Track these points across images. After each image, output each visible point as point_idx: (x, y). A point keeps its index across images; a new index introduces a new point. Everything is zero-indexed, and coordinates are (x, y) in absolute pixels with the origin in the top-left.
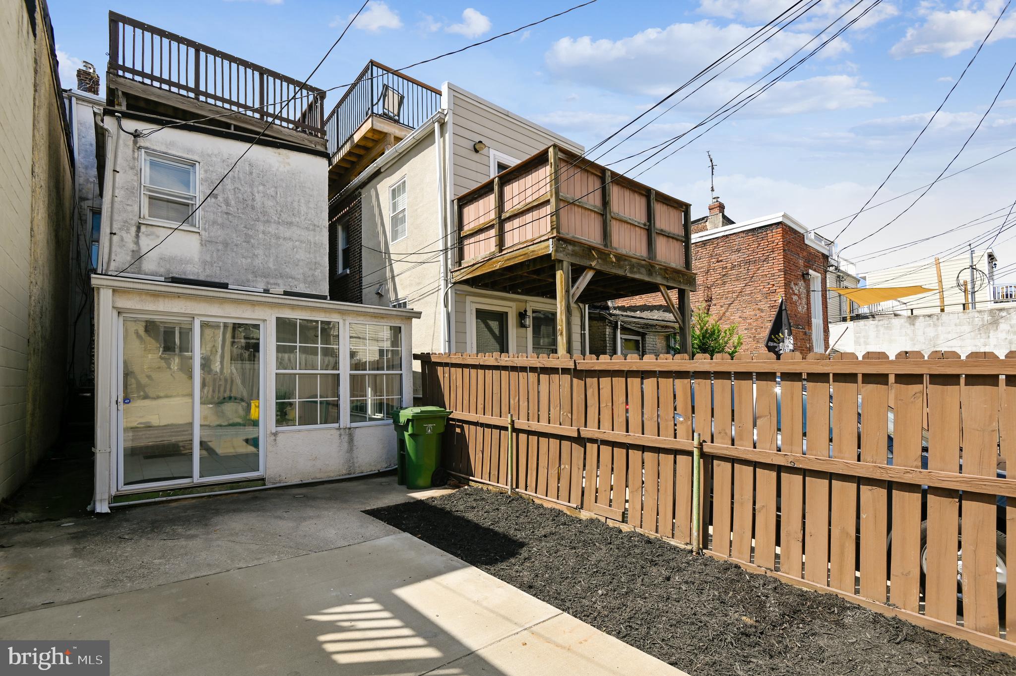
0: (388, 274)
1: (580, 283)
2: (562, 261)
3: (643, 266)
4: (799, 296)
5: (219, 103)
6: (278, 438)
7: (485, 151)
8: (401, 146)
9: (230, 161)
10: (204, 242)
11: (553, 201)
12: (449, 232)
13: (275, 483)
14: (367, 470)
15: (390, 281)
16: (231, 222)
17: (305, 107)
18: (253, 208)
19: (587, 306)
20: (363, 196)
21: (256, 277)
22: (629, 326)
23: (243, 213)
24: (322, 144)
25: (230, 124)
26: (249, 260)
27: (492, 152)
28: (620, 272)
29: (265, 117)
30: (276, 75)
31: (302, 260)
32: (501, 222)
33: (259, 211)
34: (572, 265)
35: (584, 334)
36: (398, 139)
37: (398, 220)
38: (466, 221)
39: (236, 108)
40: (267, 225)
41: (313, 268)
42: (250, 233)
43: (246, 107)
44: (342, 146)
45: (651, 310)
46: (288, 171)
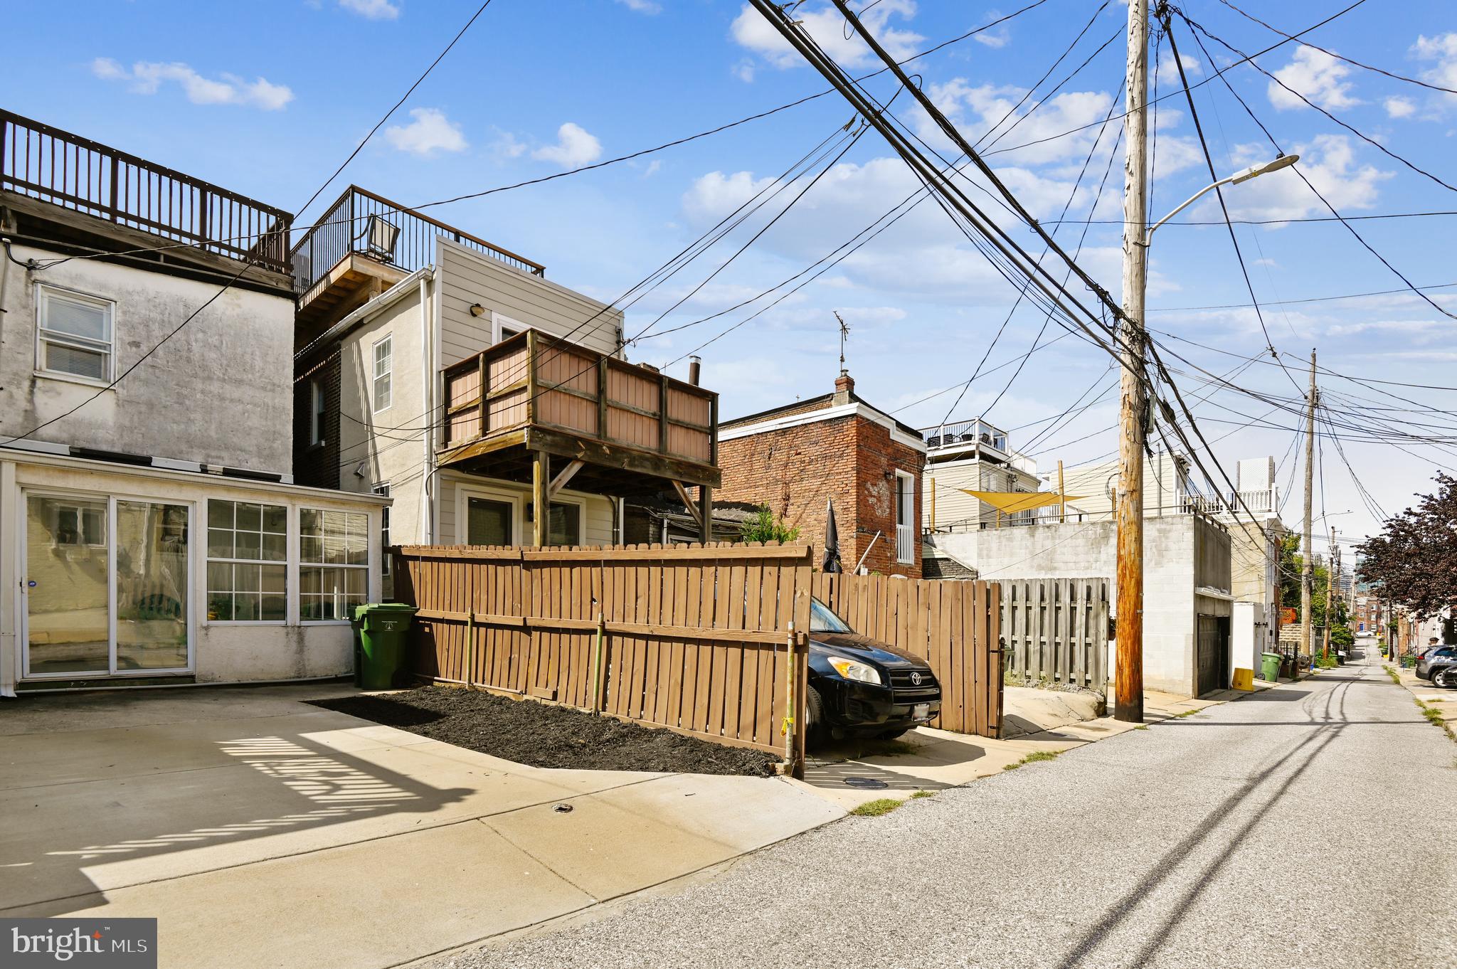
0: (370, 451)
1: (563, 476)
2: (538, 451)
3: (647, 459)
4: (879, 499)
5: (144, 227)
6: (210, 633)
7: (485, 314)
8: (391, 293)
9: (157, 301)
10: (120, 402)
11: (530, 388)
12: (435, 407)
13: (205, 681)
14: (321, 674)
15: (371, 458)
16: (158, 378)
17: (264, 231)
18: (189, 360)
19: (622, 501)
20: (343, 349)
21: (192, 448)
22: (680, 526)
23: (175, 368)
24: (287, 282)
25: (159, 254)
26: (183, 426)
27: (495, 316)
28: (616, 465)
29: (208, 246)
30: (223, 193)
31: (256, 428)
32: (486, 404)
33: (197, 364)
34: (551, 456)
35: (618, 532)
36: (387, 285)
37: (383, 386)
38: (454, 395)
39: (168, 233)
40: (208, 382)
41: (271, 438)
42: (185, 392)
43: (180, 232)
44: (317, 283)
45: (730, 508)
46: (238, 315)
